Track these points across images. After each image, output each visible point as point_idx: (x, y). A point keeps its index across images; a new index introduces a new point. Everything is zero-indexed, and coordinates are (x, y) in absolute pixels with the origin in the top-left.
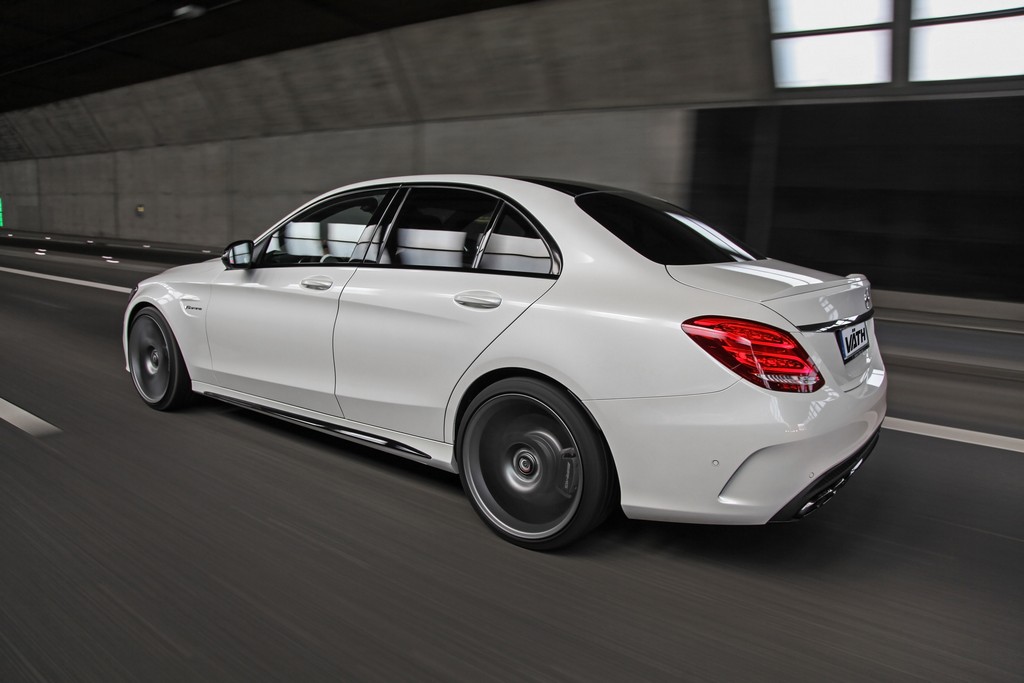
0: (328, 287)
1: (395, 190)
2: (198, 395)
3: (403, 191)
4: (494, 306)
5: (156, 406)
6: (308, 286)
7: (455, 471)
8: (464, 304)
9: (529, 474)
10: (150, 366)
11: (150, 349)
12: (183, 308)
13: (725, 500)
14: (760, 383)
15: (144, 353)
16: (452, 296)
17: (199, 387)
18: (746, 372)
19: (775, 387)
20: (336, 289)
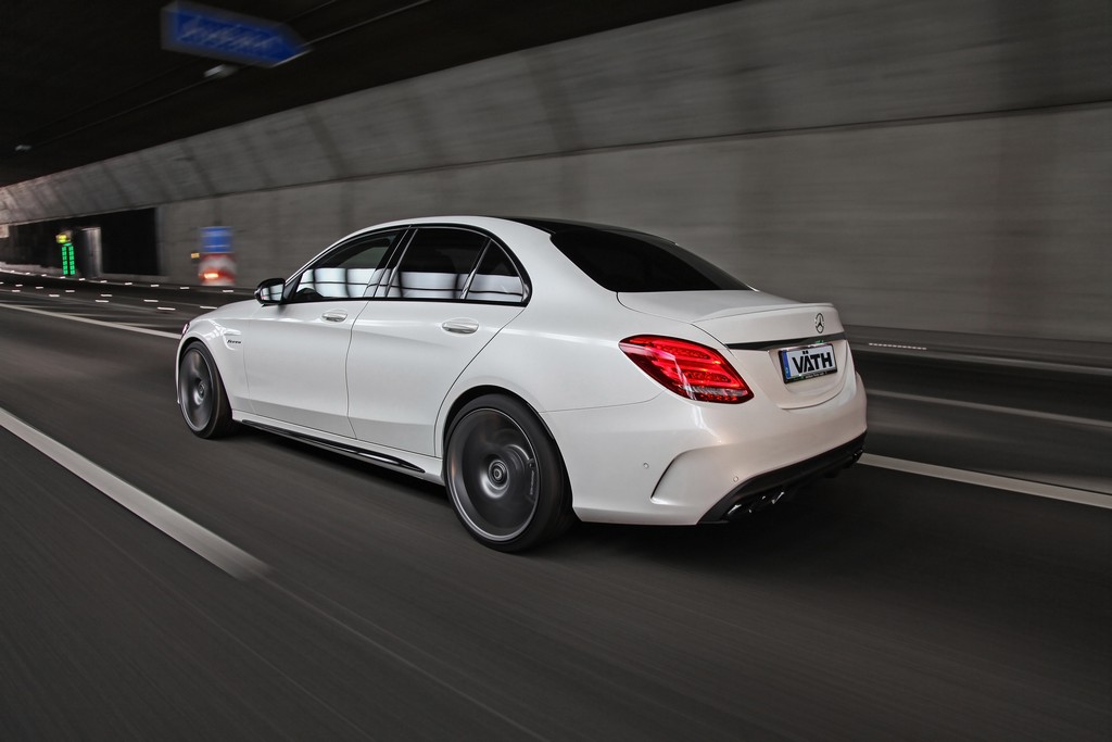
0: (342, 319)
1: (405, 231)
2: (237, 423)
3: (411, 231)
4: (472, 331)
5: (200, 434)
6: (328, 319)
7: (442, 483)
8: (450, 330)
9: (501, 482)
10: (196, 396)
11: (198, 381)
12: (226, 342)
13: (657, 501)
14: (684, 394)
15: (193, 384)
16: (440, 325)
17: (238, 416)
18: (671, 384)
19: (699, 397)
20: (349, 322)
